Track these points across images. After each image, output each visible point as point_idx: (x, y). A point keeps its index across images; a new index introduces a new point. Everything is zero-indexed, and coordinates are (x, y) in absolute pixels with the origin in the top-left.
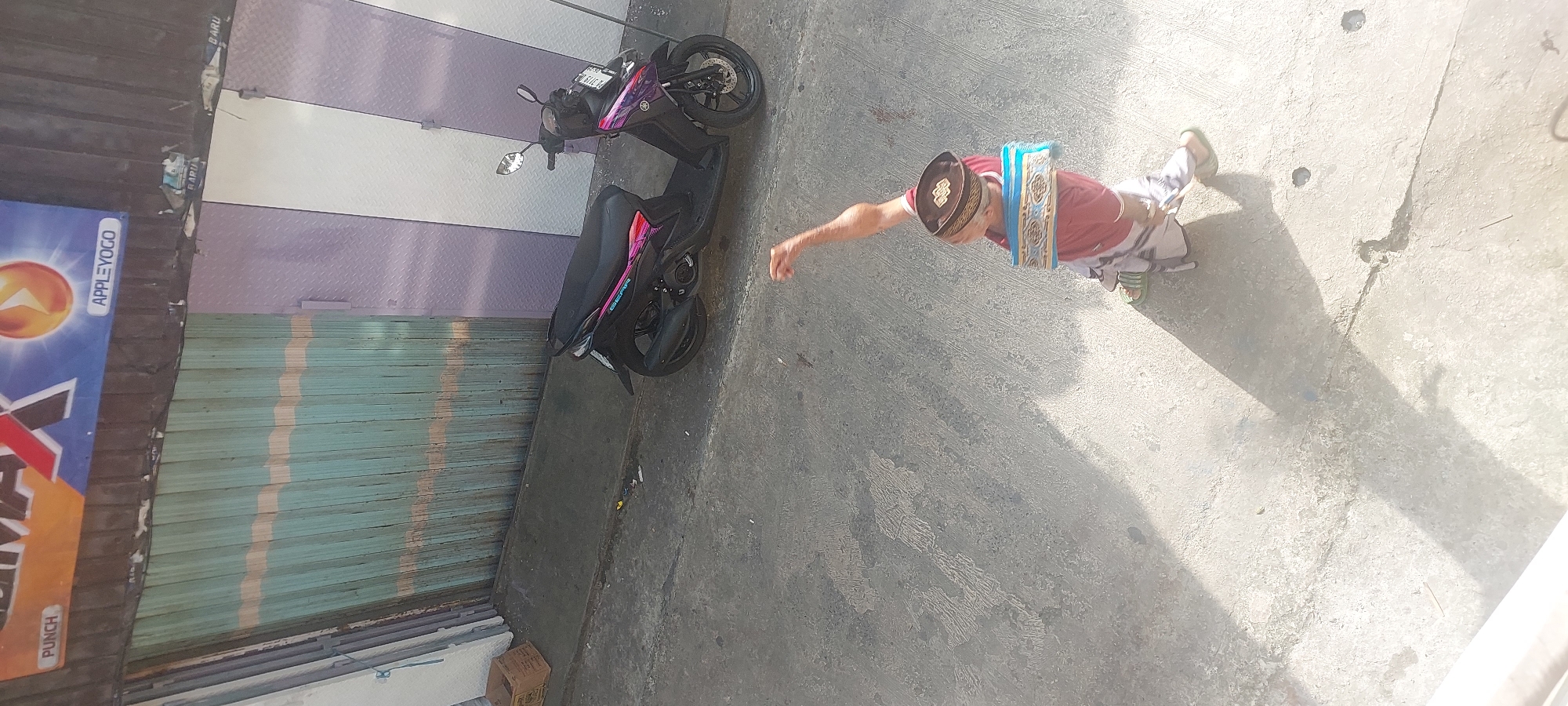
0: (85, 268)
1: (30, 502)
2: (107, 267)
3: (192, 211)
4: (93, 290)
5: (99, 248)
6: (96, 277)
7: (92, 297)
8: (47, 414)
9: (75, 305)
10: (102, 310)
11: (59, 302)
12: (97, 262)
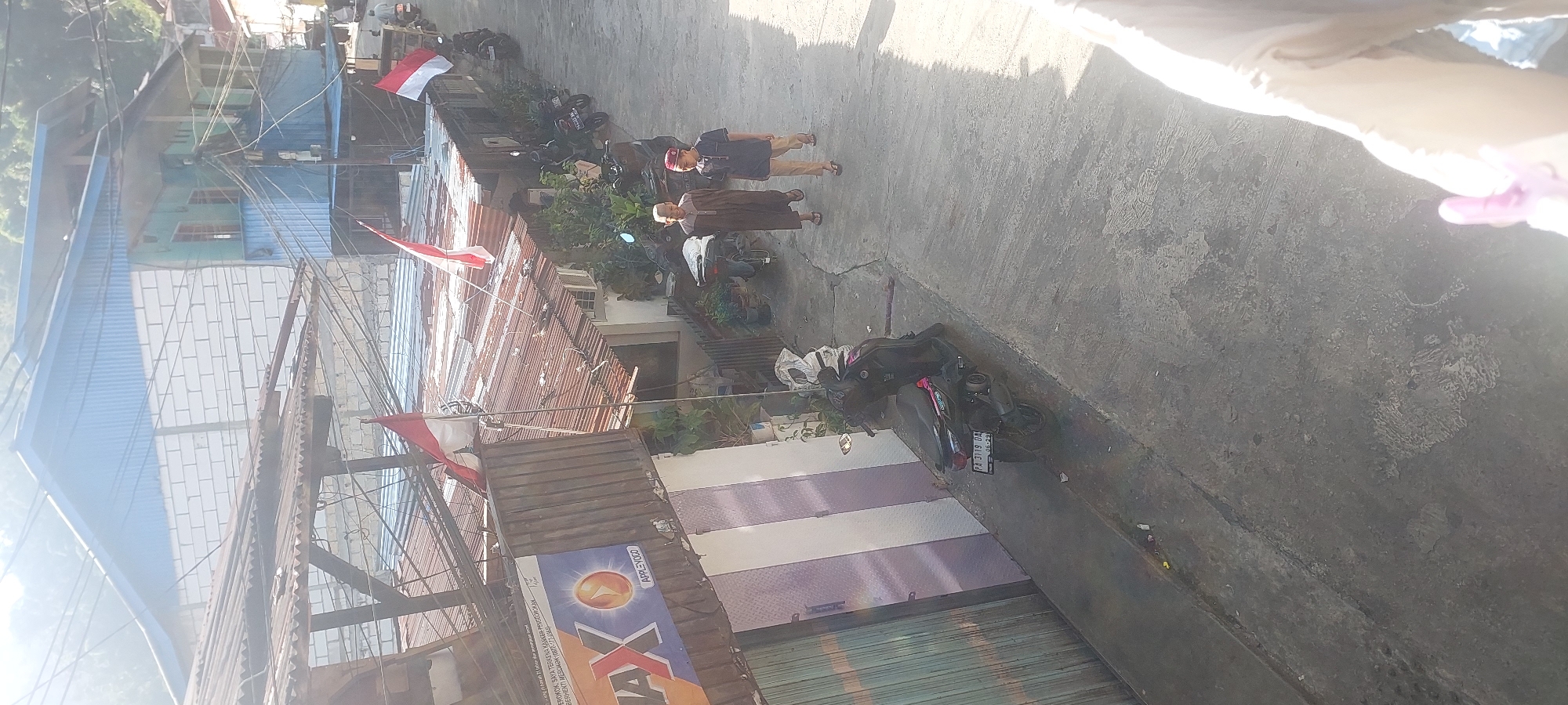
0: (629, 566)
1: (664, 694)
2: (641, 563)
3: (683, 540)
4: (639, 575)
5: (632, 558)
6: (637, 570)
7: (641, 579)
8: (648, 642)
9: (634, 587)
10: (651, 584)
11: (624, 587)
12: (634, 563)
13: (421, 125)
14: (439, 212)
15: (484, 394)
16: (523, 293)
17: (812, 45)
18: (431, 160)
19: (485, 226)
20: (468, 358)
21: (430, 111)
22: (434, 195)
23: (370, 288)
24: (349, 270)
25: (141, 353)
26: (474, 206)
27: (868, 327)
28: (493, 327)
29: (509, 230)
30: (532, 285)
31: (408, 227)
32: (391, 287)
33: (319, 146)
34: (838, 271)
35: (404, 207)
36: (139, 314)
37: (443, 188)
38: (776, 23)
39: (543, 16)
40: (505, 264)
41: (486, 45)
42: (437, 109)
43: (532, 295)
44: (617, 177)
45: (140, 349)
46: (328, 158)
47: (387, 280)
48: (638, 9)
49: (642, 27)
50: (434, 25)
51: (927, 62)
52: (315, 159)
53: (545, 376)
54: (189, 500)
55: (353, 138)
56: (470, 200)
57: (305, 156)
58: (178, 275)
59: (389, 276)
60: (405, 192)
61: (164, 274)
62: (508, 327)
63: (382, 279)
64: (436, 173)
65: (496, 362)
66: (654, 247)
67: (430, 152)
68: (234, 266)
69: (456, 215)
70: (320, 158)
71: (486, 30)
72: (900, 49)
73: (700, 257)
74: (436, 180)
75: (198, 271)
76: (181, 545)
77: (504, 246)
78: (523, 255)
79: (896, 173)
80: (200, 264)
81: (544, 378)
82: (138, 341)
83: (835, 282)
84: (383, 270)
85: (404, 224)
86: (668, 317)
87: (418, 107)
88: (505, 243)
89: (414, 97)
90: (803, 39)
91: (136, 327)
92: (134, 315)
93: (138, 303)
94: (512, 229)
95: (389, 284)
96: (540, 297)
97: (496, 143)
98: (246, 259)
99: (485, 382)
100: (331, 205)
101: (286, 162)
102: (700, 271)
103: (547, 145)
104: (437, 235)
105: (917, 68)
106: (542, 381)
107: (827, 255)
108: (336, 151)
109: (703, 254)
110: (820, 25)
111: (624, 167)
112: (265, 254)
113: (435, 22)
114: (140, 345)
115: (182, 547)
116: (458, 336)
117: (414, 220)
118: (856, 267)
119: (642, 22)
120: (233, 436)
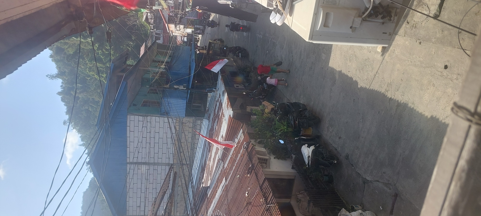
13: (216, 80)
14: (218, 112)
15: (225, 185)
16: (243, 155)
17: (365, 88)
18: (218, 93)
19: (233, 125)
20: (221, 167)
21: (220, 77)
22: (218, 104)
23: (194, 127)
24: (189, 121)
25: (127, 140)
26: (231, 118)
27: (381, 207)
28: (231, 160)
29: (241, 128)
30: (246, 153)
31: (208, 110)
32: (201, 127)
33: (186, 85)
34: (368, 178)
35: (208, 103)
36: (128, 128)
37: (221, 104)
38: (350, 75)
39: (258, 46)
40: (238, 139)
41: (239, 53)
42: (222, 76)
43: (246, 157)
44: (279, 115)
45: (127, 138)
46: (188, 89)
47: (200, 125)
48: (292, 53)
49: (293, 60)
50: (223, 41)
51: (428, 114)
52: (184, 88)
53: (248, 193)
54: (133, 184)
55: (196, 82)
56: (230, 116)
57: (181, 88)
58: (141, 118)
59: (201, 124)
60: (209, 99)
61: (137, 117)
62: (237, 164)
63: (198, 125)
64: (219, 97)
65: (231, 175)
66: (290, 146)
67: (218, 89)
68: (156, 116)
69: (224, 116)
70: (185, 88)
71: (239, 47)
72: (413, 103)
73: (309, 157)
74: (219, 100)
75: (146, 117)
76: (129, 197)
77: (238, 133)
78: (244, 140)
79: (404, 152)
80: (146, 115)
81: (248, 194)
82: (127, 136)
83: (365, 182)
84: (199, 122)
85: (207, 109)
86: (292, 170)
87: (216, 75)
88: (239, 132)
89: (216, 71)
90: (361, 84)
91: (127, 132)
92: (127, 128)
93: (128, 125)
94: (242, 128)
95: (200, 126)
96: (249, 160)
97: (238, 87)
98: (160, 115)
99: (226, 180)
100: (187, 101)
101: (176, 89)
102: (309, 162)
103: (254, 91)
104: (217, 118)
105: (421, 115)
106: (246, 194)
107: (363, 170)
108: (190, 86)
109: (310, 155)
110: (371, 81)
111: (282, 112)
112: (166, 114)
113: (224, 40)
114: (127, 137)
115: (130, 198)
116: (219, 159)
117: (210, 108)
118: (378, 181)
119: (293, 58)
120: (149, 167)
